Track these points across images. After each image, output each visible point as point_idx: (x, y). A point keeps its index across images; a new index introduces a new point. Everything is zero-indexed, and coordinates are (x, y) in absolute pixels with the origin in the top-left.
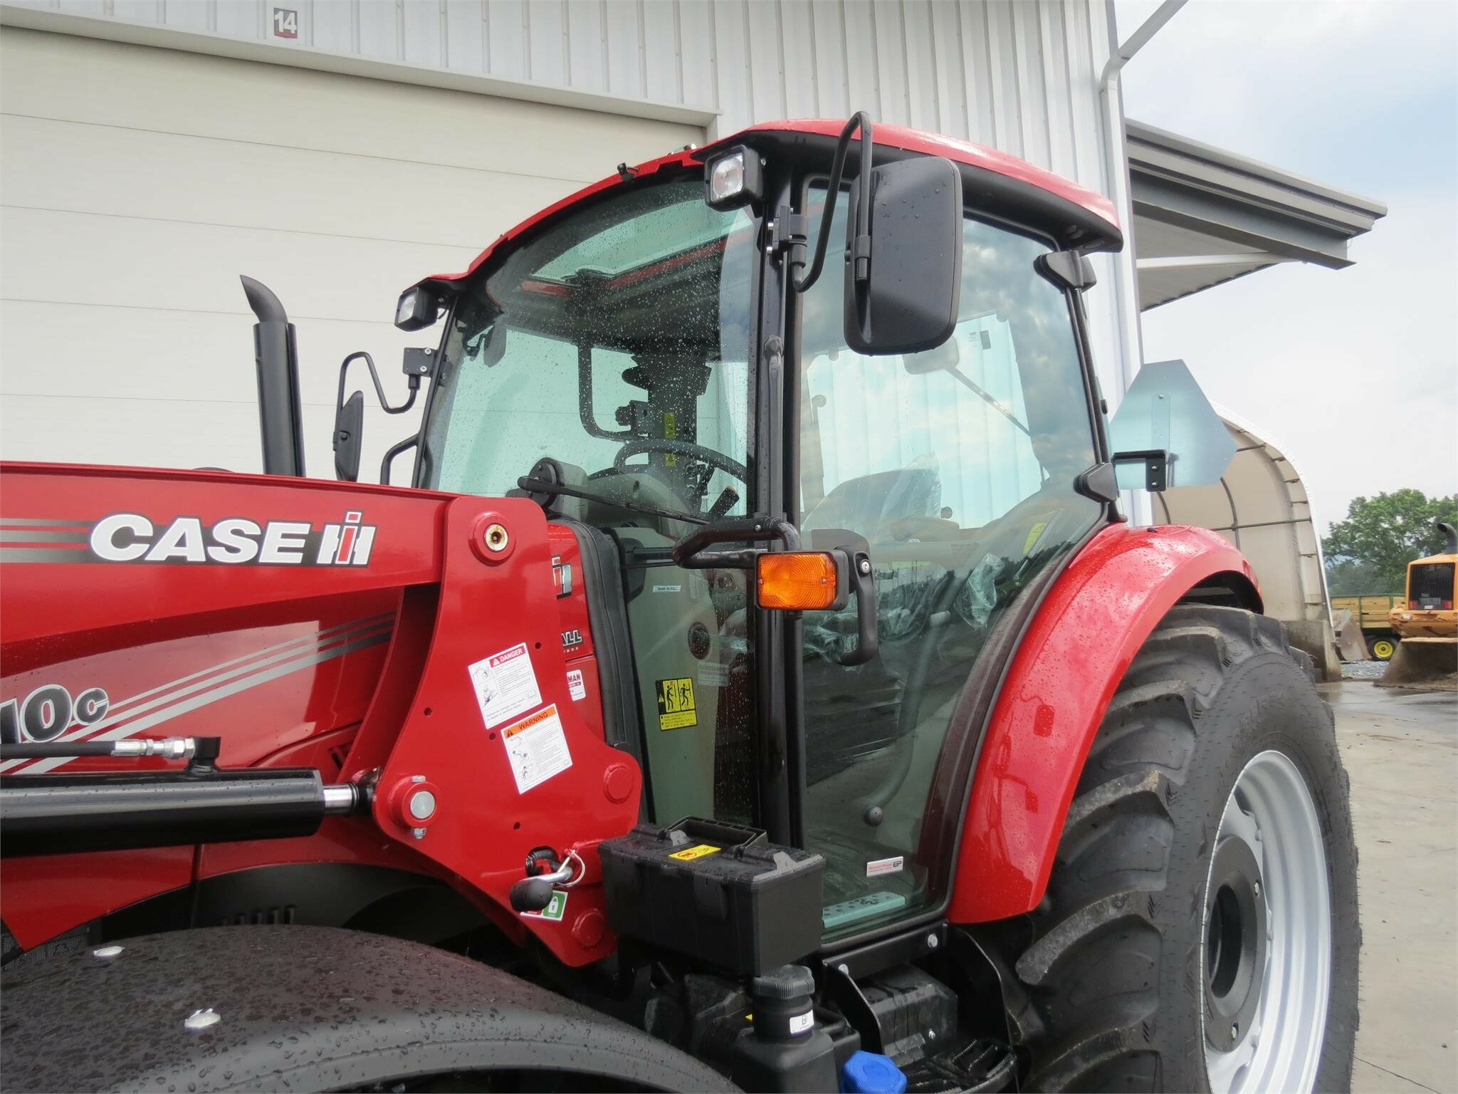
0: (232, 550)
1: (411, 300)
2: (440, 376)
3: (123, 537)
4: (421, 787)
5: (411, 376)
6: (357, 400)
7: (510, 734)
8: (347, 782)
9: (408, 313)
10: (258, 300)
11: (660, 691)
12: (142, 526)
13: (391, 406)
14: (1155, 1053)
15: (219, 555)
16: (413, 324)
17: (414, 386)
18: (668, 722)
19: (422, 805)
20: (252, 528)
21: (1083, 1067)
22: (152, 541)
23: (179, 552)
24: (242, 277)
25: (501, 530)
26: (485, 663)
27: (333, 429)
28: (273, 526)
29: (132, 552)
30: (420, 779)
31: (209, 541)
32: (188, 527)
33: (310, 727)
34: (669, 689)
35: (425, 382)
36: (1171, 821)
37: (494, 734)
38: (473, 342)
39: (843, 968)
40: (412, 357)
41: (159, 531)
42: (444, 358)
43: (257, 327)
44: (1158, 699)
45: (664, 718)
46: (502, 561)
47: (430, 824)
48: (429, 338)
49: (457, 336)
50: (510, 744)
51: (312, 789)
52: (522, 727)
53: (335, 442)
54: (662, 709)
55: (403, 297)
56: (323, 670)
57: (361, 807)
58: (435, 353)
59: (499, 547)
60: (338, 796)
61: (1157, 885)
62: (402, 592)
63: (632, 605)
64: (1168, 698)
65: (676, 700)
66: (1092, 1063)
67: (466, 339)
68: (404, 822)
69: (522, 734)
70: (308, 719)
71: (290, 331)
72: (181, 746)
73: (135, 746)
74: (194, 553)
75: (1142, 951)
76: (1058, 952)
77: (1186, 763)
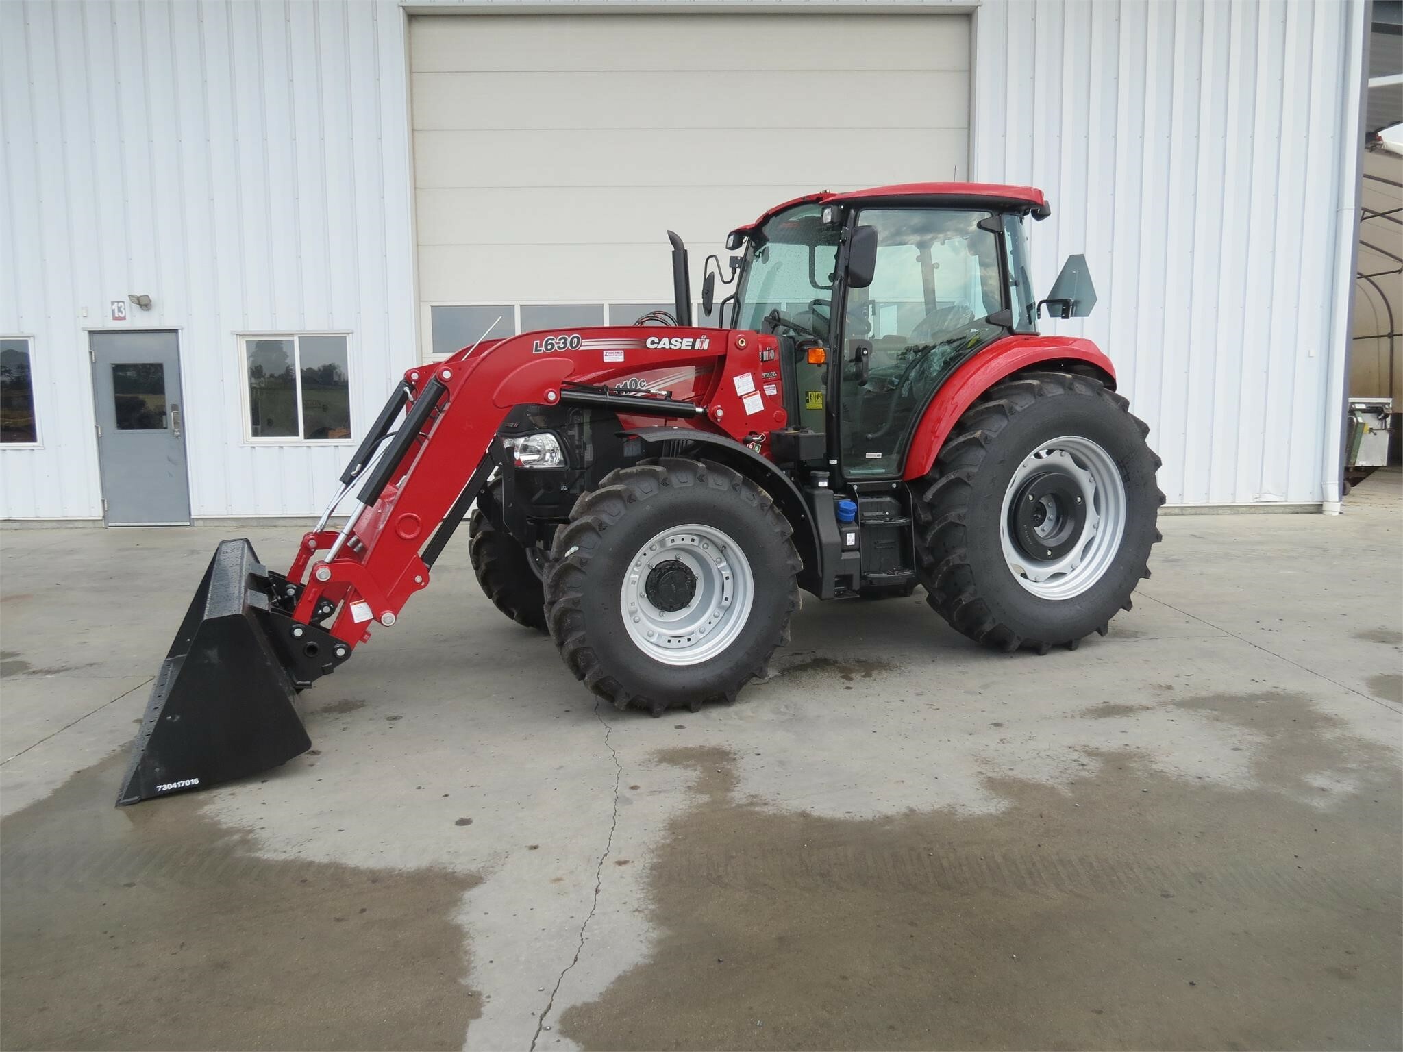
0: (675, 345)
1: (732, 237)
2: (744, 268)
3: (653, 343)
4: (720, 408)
5: (733, 268)
6: (712, 275)
7: (745, 398)
8: (702, 407)
9: (731, 243)
10: (674, 240)
11: (807, 395)
12: (656, 340)
13: (725, 280)
14: (964, 526)
15: (672, 347)
16: (733, 248)
17: (734, 272)
18: (809, 406)
19: (720, 413)
20: (679, 340)
21: (937, 528)
22: (658, 343)
23: (664, 346)
24: (668, 231)
25: (743, 340)
26: (738, 377)
27: (702, 289)
28: (684, 339)
29: (655, 346)
30: (719, 406)
31: (670, 343)
32: (666, 340)
33: (693, 394)
34: (811, 395)
35: (738, 271)
36: (986, 449)
37: (740, 397)
38: (757, 254)
39: (855, 487)
40: (733, 261)
41: (660, 341)
42: (746, 260)
43: (673, 252)
44: (994, 406)
45: (808, 405)
46: (743, 349)
47: (722, 418)
48: (740, 252)
49: (751, 250)
50: (745, 401)
51: (692, 407)
52: (749, 396)
53: (703, 295)
54: (807, 401)
55: (729, 236)
56: (696, 379)
57: (705, 413)
58: (742, 258)
59: (743, 345)
60: (699, 410)
61: (975, 470)
62: (717, 358)
63: (798, 365)
64: (999, 405)
65: (814, 400)
66: (940, 526)
67: (755, 252)
68: (716, 418)
69: (748, 398)
70: (693, 392)
71: (685, 253)
72: (664, 393)
73: (654, 392)
74: (667, 346)
75: (965, 493)
76: (935, 490)
77: (1000, 430)
